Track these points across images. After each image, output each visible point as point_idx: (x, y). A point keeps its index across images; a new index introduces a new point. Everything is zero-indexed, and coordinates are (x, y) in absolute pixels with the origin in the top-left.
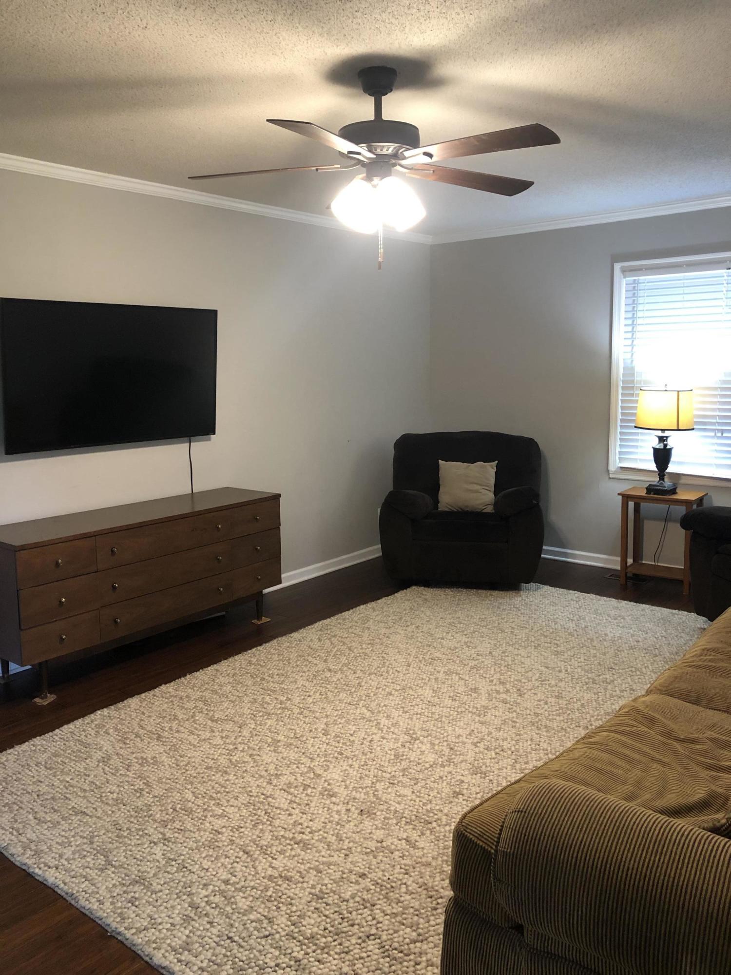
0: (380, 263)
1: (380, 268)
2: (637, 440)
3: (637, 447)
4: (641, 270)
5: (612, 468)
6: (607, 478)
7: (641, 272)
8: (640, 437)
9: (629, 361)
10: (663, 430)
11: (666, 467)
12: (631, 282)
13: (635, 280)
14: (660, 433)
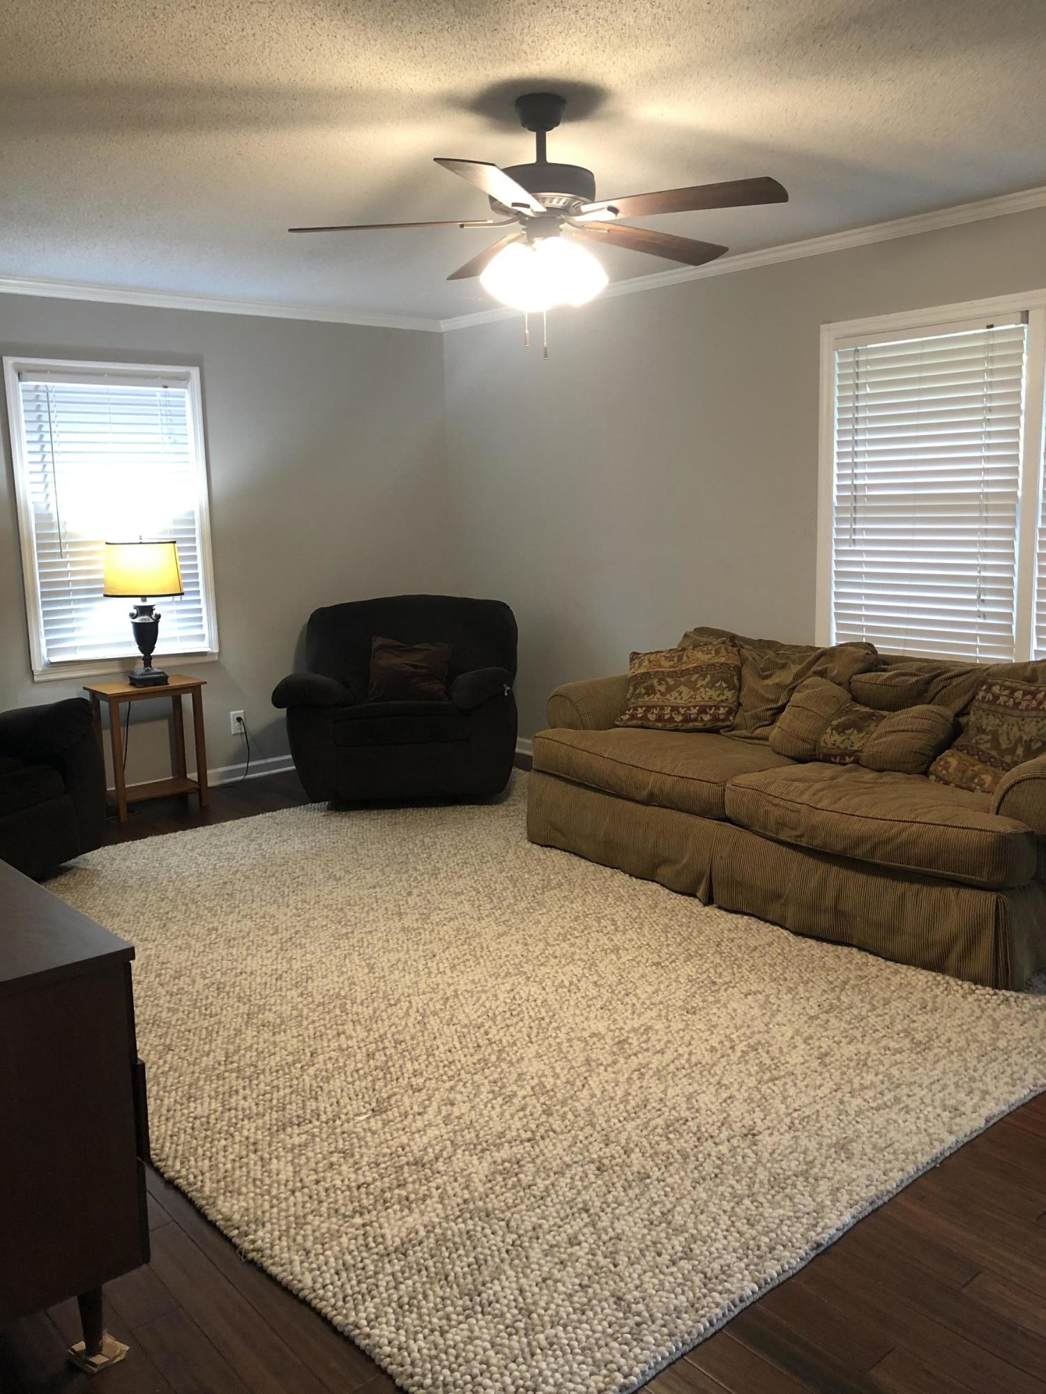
0: (545, 349)
1: (546, 356)
2: (71, 620)
3: (73, 630)
4: (45, 372)
5: (38, 667)
6: (29, 682)
7: (42, 375)
8: (73, 615)
9: (44, 506)
10: (144, 597)
11: (152, 649)
12: (32, 388)
13: (37, 386)
14: (139, 602)
